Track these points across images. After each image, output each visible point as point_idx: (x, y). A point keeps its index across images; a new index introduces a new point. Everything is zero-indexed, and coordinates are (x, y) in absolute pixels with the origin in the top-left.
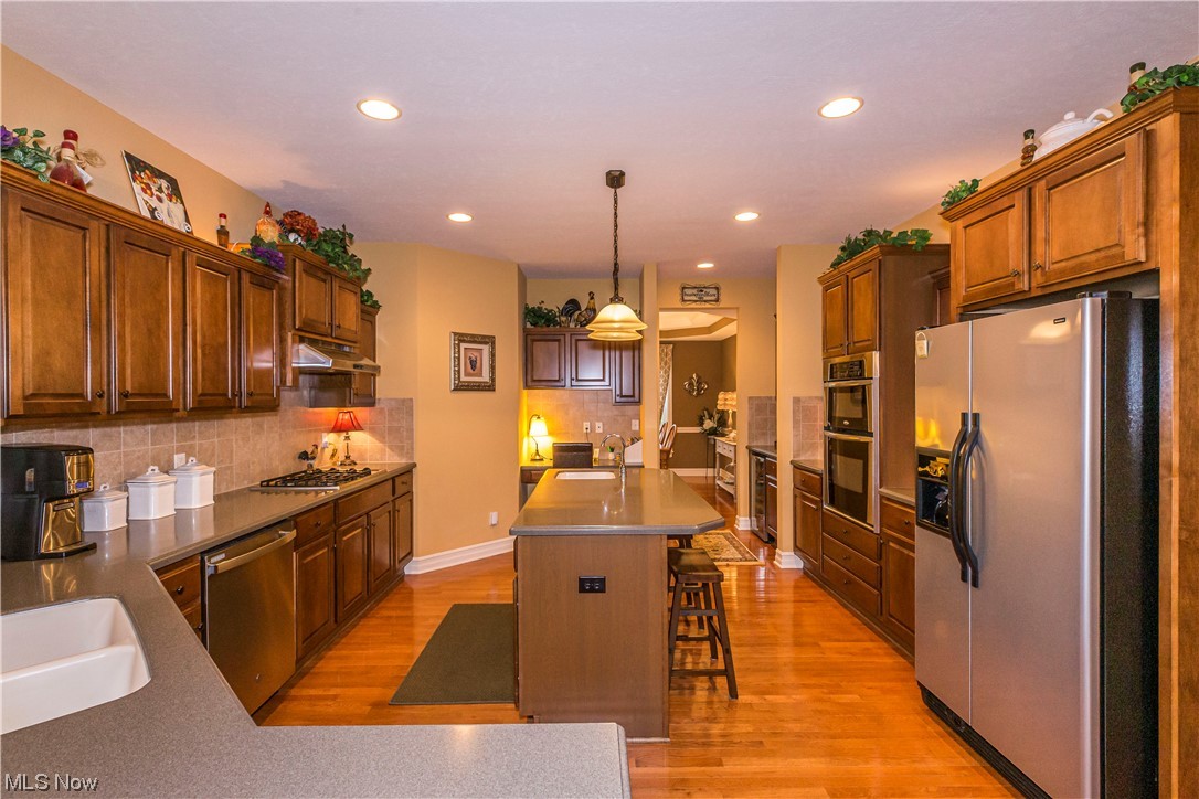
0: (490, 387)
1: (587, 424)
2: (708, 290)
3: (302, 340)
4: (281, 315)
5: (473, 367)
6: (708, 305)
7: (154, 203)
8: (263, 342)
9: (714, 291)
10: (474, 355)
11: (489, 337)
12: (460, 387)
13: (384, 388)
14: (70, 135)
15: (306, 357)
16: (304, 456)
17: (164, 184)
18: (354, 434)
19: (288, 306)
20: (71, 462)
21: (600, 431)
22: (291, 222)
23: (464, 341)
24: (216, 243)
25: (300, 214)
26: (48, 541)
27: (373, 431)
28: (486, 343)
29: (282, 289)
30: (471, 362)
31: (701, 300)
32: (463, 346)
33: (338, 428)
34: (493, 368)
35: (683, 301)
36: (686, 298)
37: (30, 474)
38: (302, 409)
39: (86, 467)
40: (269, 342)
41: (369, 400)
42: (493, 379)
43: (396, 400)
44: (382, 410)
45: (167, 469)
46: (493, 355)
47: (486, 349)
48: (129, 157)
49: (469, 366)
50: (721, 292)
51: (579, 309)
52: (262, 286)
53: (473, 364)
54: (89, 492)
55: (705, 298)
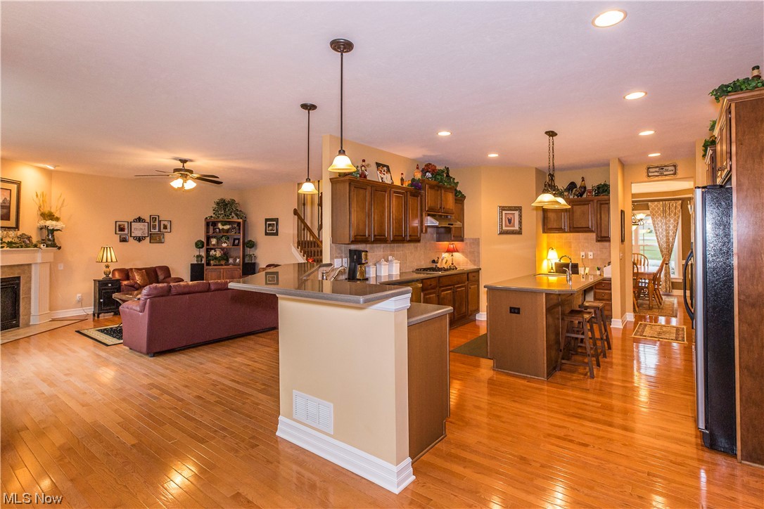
0: (519, 232)
1: (583, 253)
2: (667, 168)
3: (429, 215)
4: (421, 206)
5: (510, 222)
6: (667, 178)
7: (383, 176)
8: (415, 217)
9: (673, 168)
10: (510, 217)
11: (518, 207)
12: (502, 233)
13: (468, 234)
14: (364, 161)
15: (430, 221)
16: (434, 261)
17: (385, 168)
18: (455, 254)
19: (424, 202)
20: (363, 254)
21: (592, 257)
22: (428, 168)
23: (504, 210)
24: (400, 185)
25: (430, 164)
26: (358, 276)
27: (463, 252)
28: (516, 210)
29: (422, 196)
30: (509, 220)
31: (662, 175)
32: (504, 212)
33: (449, 251)
34: (520, 223)
35: (649, 176)
36: (650, 174)
37: (355, 257)
38: (432, 242)
39: (366, 256)
40: (417, 217)
41: (460, 238)
42: (520, 228)
43: (473, 239)
44: (467, 243)
45: (387, 260)
46: (520, 216)
47: (517, 213)
48: (377, 163)
49: (507, 222)
50: (678, 168)
51: (576, 187)
52: (414, 196)
53: (510, 221)
54: (367, 263)
55: (665, 173)
